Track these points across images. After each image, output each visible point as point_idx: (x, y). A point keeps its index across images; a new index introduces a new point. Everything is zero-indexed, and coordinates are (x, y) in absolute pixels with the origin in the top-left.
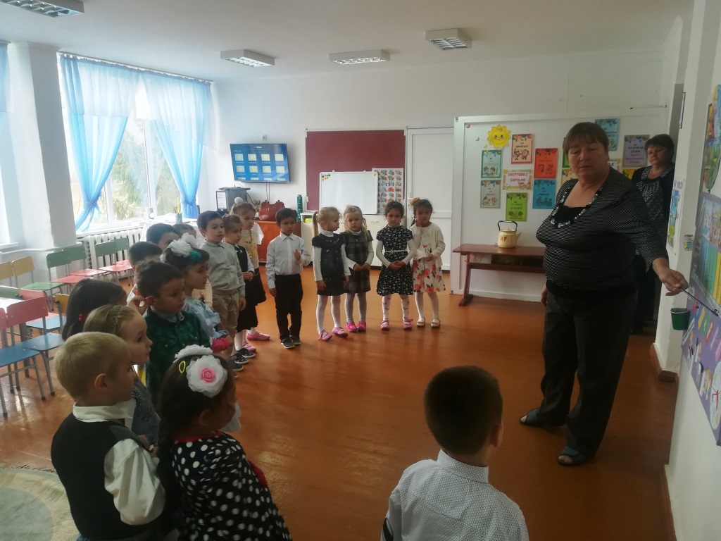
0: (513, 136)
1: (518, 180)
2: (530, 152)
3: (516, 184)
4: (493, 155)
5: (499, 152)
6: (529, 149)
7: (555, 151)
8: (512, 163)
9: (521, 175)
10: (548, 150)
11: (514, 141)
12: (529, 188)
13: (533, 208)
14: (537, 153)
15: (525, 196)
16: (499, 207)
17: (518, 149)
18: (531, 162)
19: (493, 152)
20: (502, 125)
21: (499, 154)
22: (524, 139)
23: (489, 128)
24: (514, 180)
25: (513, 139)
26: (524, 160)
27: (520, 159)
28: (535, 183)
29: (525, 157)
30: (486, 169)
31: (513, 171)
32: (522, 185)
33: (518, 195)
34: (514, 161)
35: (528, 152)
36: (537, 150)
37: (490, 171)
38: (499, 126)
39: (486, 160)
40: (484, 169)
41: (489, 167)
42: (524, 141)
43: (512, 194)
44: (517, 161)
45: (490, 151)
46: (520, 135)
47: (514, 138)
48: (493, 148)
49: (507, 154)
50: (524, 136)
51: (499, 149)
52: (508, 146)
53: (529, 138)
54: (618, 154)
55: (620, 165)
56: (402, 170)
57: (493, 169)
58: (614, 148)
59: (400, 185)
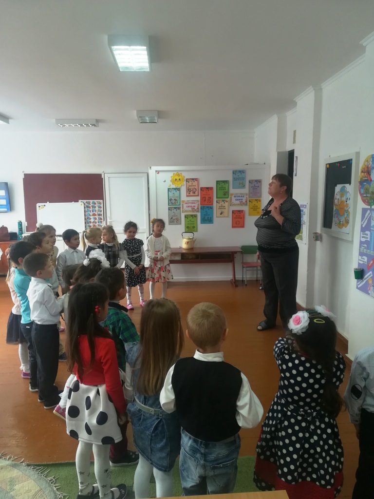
0: (187, 179)
1: (191, 206)
2: (197, 190)
3: (190, 209)
4: (175, 191)
5: (178, 189)
6: (196, 187)
7: (211, 188)
8: (187, 196)
9: (192, 203)
10: (207, 188)
12: (198, 211)
13: (201, 223)
14: (201, 190)
15: (195, 216)
16: (181, 224)
17: (190, 187)
18: (198, 196)
19: (175, 189)
20: (179, 173)
22: (193, 181)
23: (171, 174)
24: (189, 207)
25: (187, 181)
26: (194, 194)
27: (192, 194)
28: (201, 208)
29: (194, 193)
30: (171, 200)
31: (188, 201)
32: (193, 210)
33: (192, 216)
36: (201, 188)
37: (173, 202)
38: (178, 173)
39: (171, 194)
41: (173, 199)
42: (193, 183)
43: (188, 215)
44: (190, 195)
45: (172, 189)
46: (190, 179)
48: (174, 187)
49: (184, 191)
50: (193, 179)
51: (178, 187)
52: (184, 185)
53: (196, 181)
54: (246, 190)
55: (248, 196)
56: (101, 201)
57: (175, 200)
58: (244, 186)
59: (101, 211)
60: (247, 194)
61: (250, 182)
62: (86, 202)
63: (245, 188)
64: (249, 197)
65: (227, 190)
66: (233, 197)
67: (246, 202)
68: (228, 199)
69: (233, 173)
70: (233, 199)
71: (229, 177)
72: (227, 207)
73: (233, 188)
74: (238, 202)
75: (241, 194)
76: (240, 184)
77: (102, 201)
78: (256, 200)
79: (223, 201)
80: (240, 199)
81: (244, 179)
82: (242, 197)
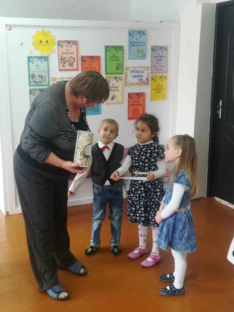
0: (59, 42)
2: (76, 60)
4: (39, 61)
6: (74, 56)
7: (98, 58)
8: (60, 70)
10: (92, 58)
11: (60, 47)
14: (82, 60)
17: (64, 55)
18: (77, 70)
19: (40, 58)
20: (47, 30)
21: (45, 60)
22: (69, 45)
23: (33, 32)
25: (59, 45)
26: (71, 68)
27: (67, 66)
29: (71, 64)
30: (33, 76)
31: (61, 78)
34: (61, 68)
35: (74, 59)
36: (82, 57)
37: (37, 79)
38: (44, 31)
39: (33, 67)
40: (32, 76)
42: (69, 48)
44: (64, 68)
45: (36, 57)
46: (65, 41)
47: (60, 43)
48: (38, 54)
49: (54, 60)
50: (69, 42)
51: (45, 55)
52: (54, 52)
53: (74, 44)
54: (147, 62)
55: (150, 71)
57: (41, 76)
58: (144, 56)
60: (148, 68)
61: (153, 49)
63: (145, 58)
64: (152, 73)
65: (121, 61)
66: (129, 72)
67: (147, 79)
68: (122, 76)
69: (130, 34)
70: (130, 75)
71: (123, 41)
72: (120, 88)
73: (130, 59)
74: (136, 80)
75: (140, 68)
76: (139, 51)
78: (161, 77)
79: (116, 78)
80: (138, 76)
81: (144, 44)
82: (141, 72)
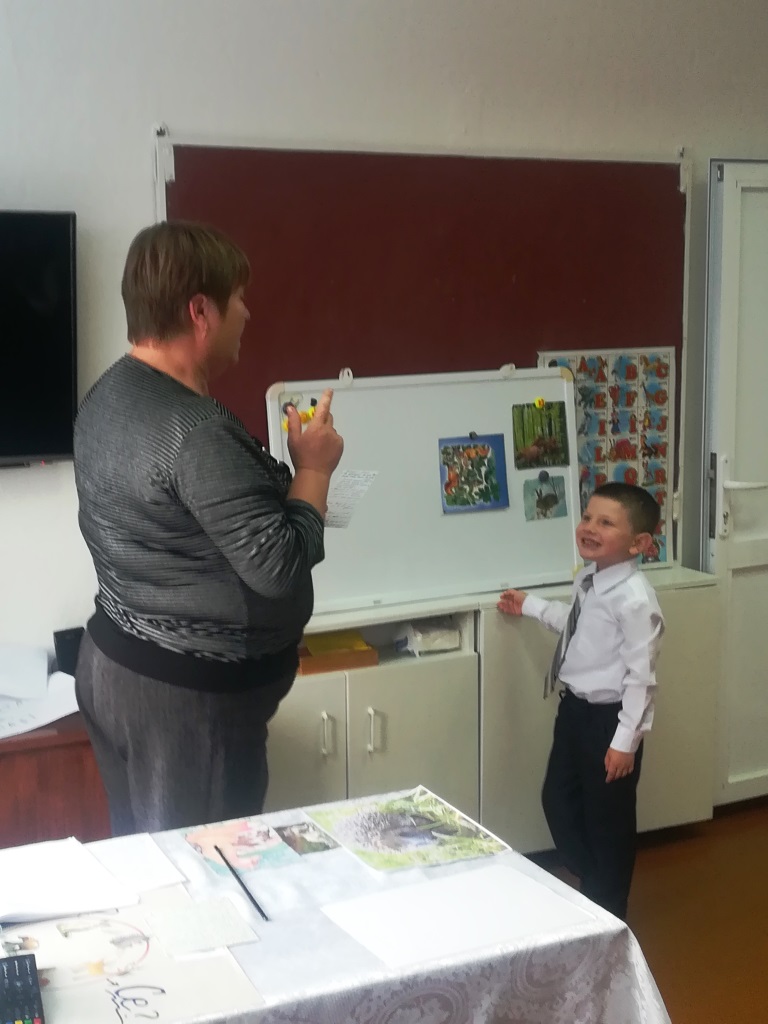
56: (666, 353)
59: (662, 427)
62: (583, 366)
77: (671, 350)
